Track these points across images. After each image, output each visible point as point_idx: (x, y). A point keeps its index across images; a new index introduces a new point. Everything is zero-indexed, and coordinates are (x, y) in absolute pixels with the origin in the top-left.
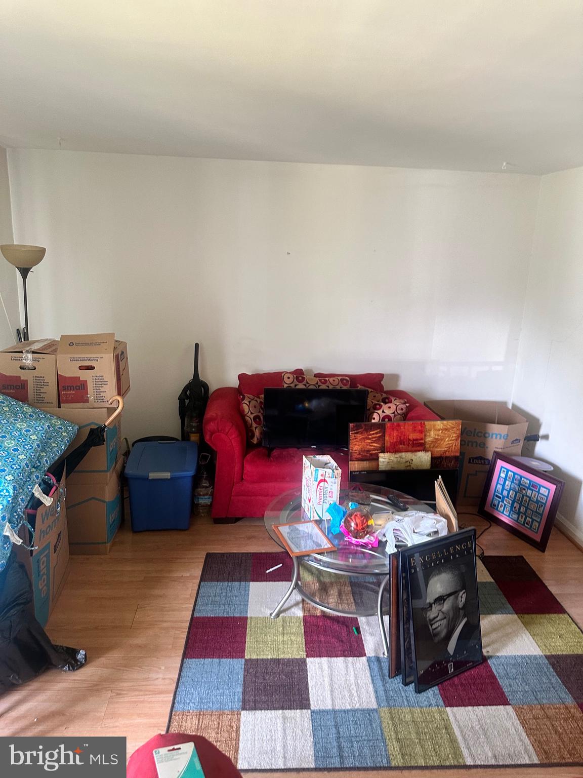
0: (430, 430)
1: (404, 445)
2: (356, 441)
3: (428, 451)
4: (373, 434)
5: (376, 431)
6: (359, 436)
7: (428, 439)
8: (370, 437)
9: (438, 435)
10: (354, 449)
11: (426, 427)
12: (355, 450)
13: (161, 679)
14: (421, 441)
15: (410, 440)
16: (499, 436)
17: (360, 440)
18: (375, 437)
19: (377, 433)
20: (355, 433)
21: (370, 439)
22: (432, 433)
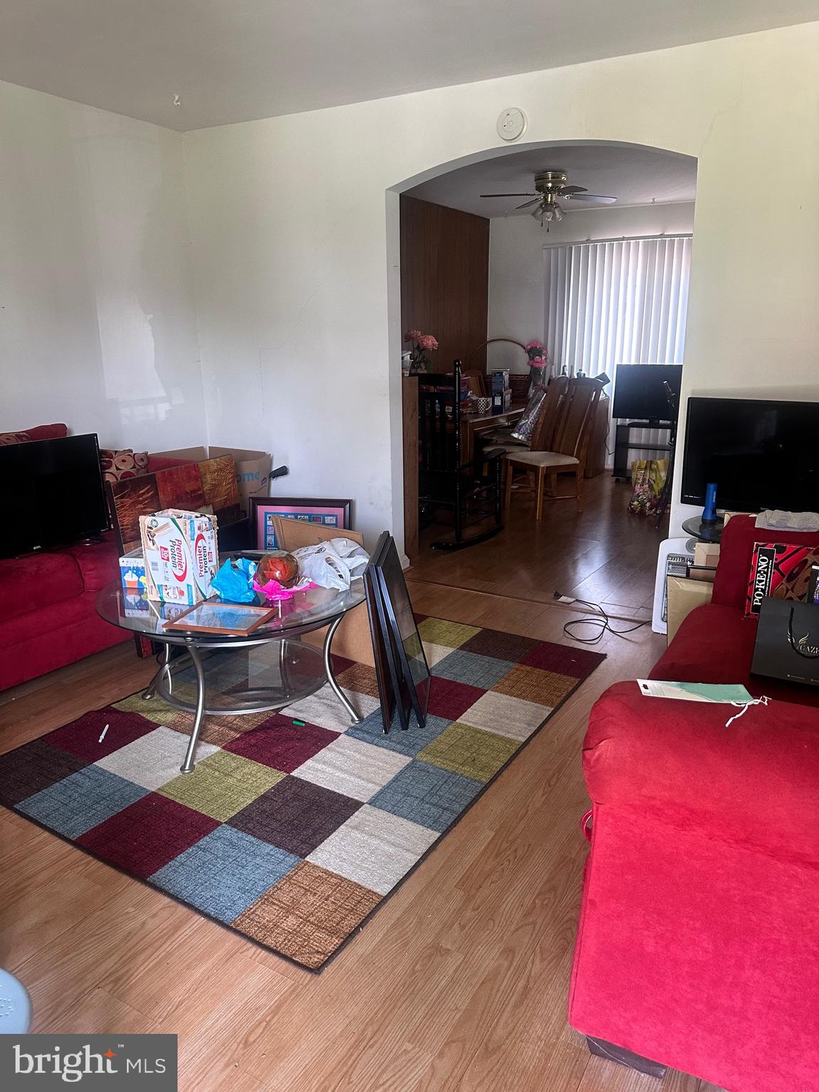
0: (205, 474)
1: (183, 502)
2: (125, 510)
3: (209, 504)
4: (144, 493)
5: (146, 489)
6: (128, 501)
7: (206, 488)
8: (141, 499)
9: (215, 480)
10: (125, 523)
11: (201, 470)
12: (127, 525)
13: (149, 920)
14: (199, 492)
15: (187, 493)
16: (250, 476)
17: (130, 506)
18: (146, 499)
19: (147, 492)
20: (121, 497)
21: (140, 502)
22: (208, 478)
